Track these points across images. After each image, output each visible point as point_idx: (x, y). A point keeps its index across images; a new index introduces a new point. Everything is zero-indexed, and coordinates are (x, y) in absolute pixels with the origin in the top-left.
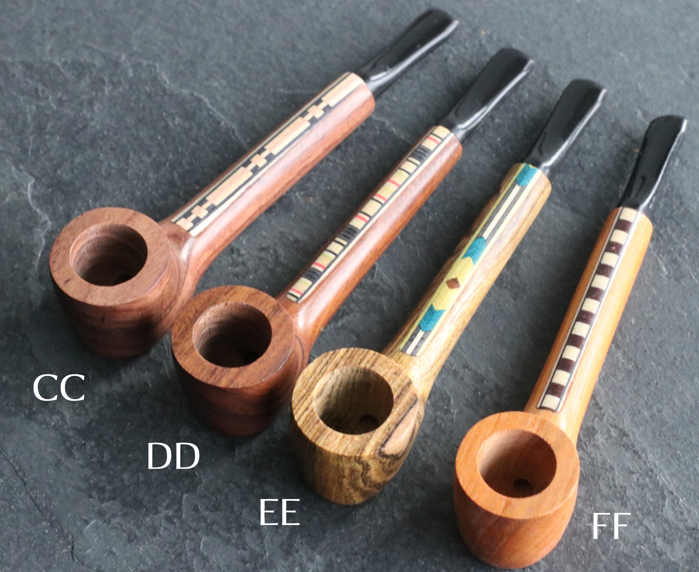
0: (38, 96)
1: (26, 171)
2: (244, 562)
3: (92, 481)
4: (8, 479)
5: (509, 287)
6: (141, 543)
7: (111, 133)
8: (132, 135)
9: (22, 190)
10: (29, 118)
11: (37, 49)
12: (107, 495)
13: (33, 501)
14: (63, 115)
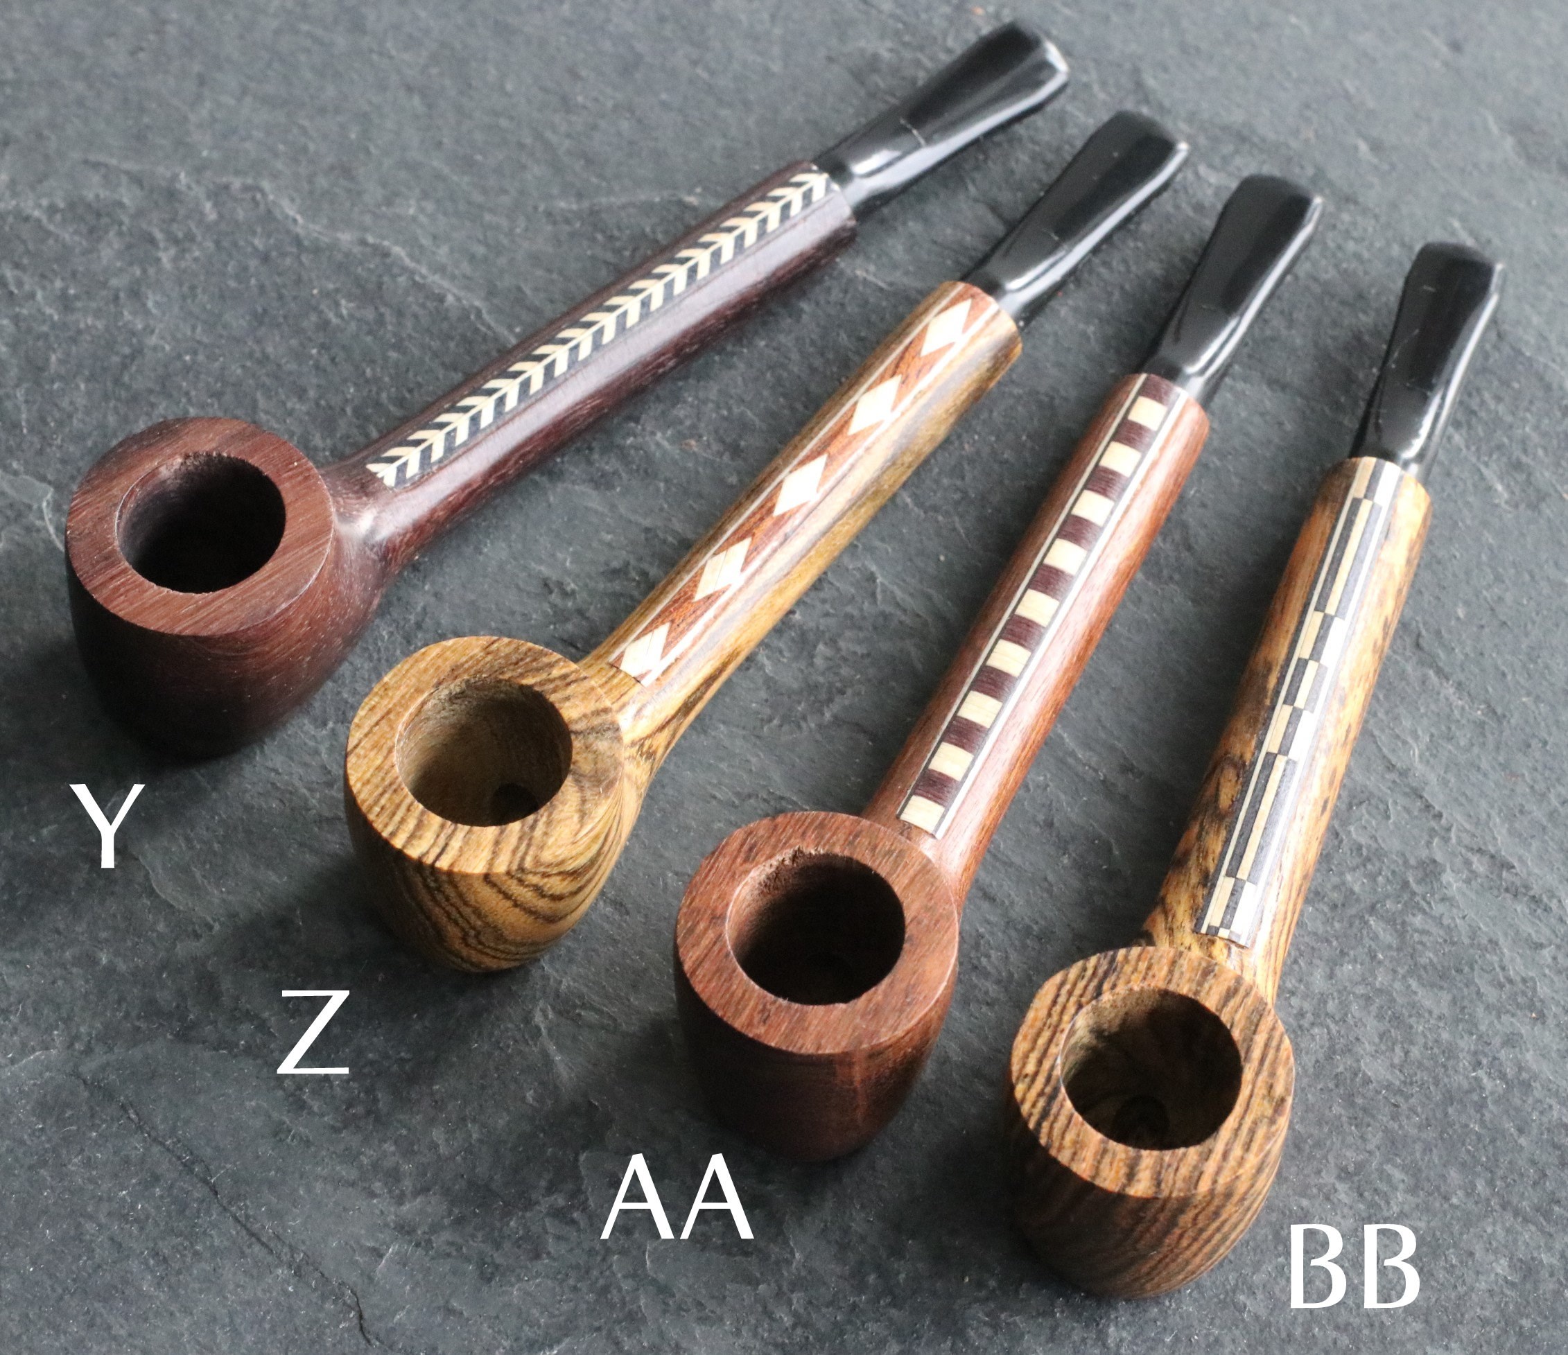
0: (11, 293)
1: (26, 473)
2: (752, 1281)
3: (365, 1161)
4: (171, 1186)
5: (1177, 577)
6: (513, 1280)
7: (201, 358)
8: (251, 355)
9: (32, 517)
12: (407, 1184)
13: (244, 1226)
14: (79, 332)
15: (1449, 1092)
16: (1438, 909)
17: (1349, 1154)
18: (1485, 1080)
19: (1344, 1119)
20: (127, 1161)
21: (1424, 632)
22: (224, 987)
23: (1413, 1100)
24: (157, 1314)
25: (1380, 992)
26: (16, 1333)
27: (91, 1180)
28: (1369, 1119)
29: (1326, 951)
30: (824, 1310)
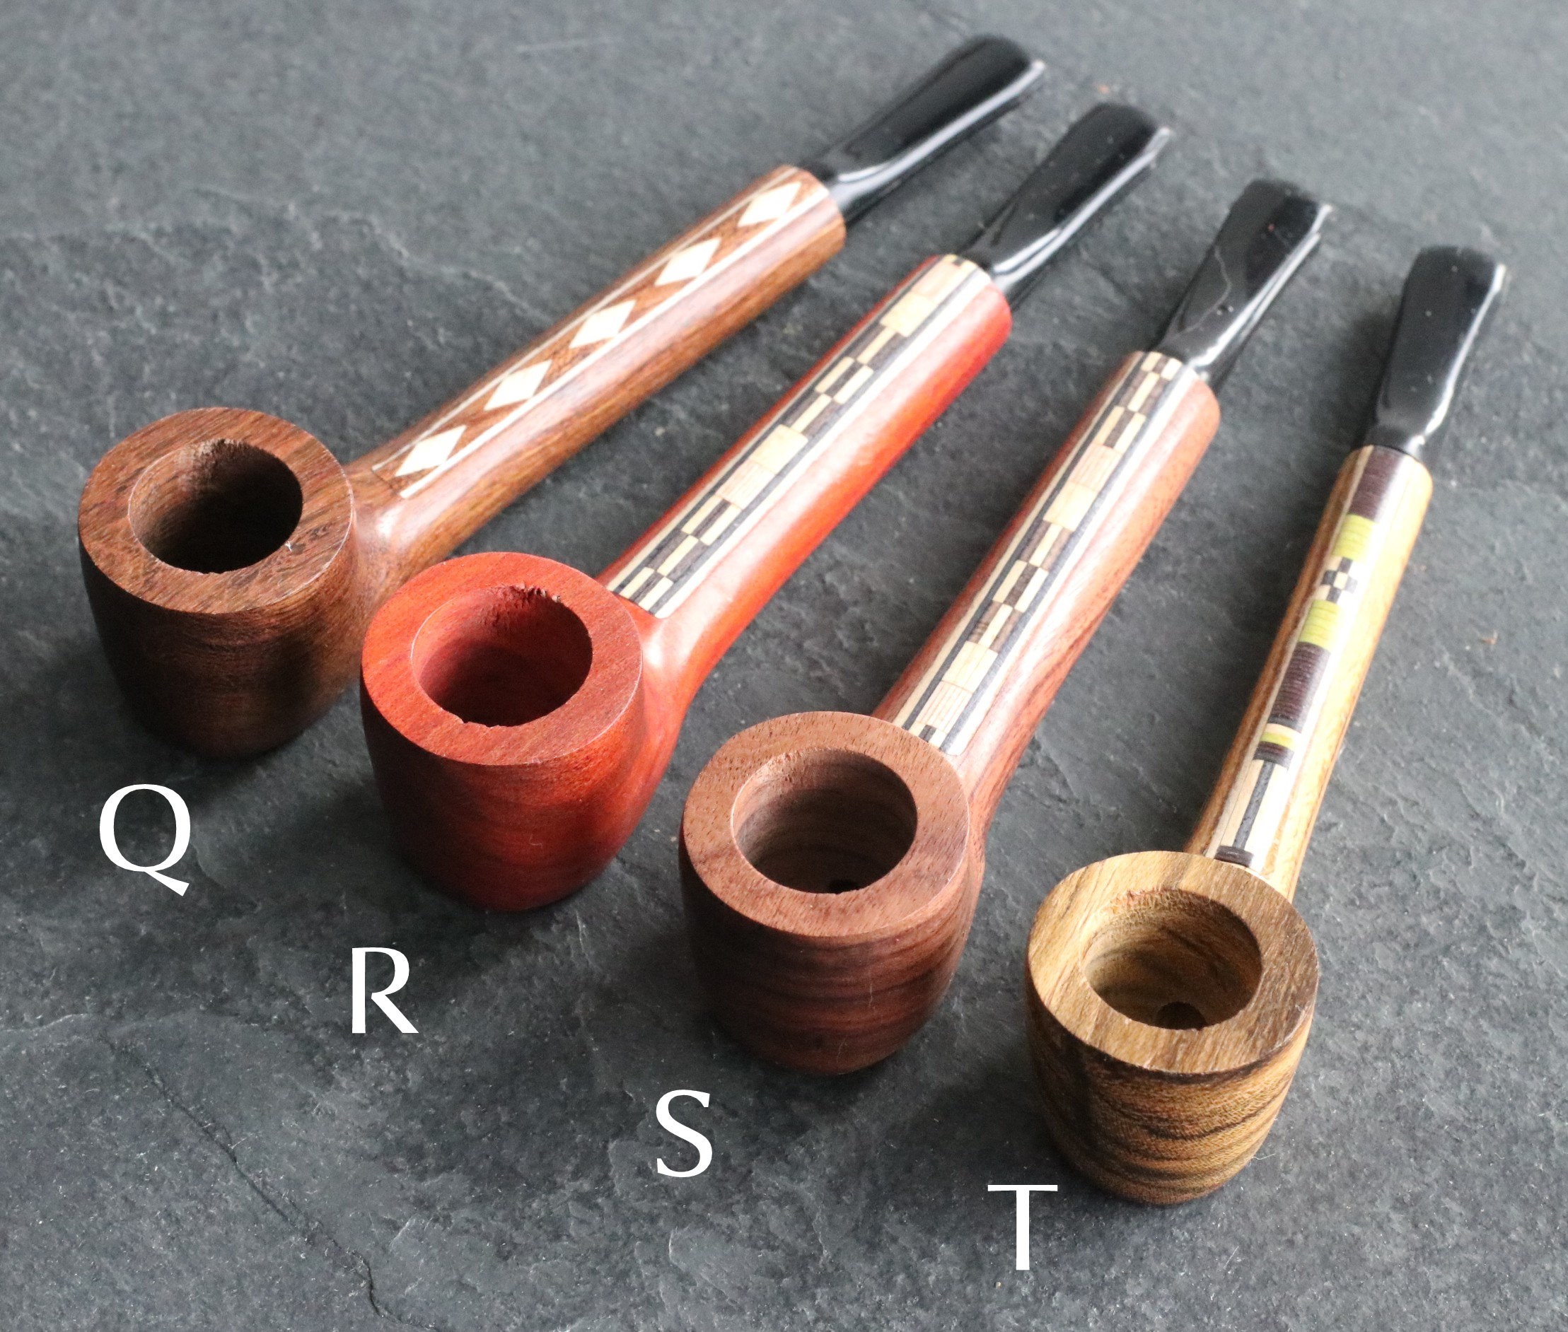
0: (111, 309)
2: (776, 1274)
3: (390, 1136)
4: (191, 1151)
6: (530, 1259)
7: (294, 375)
8: (344, 375)
10: (98, 359)
11: (88, 208)
12: (430, 1162)
13: (259, 1192)
14: (176, 346)
15: (1515, 1130)
16: (1515, 953)
17: (1405, 1185)
18: (1553, 1122)
19: (1403, 1151)
20: (147, 1124)
21: (1518, 689)
22: (261, 964)
23: (1476, 1137)
24: (164, 1272)
25: (1449, 1030)
26: (19, 1283)
27: (110, 1141)
28: (1429, 1153)
29: (1395, 988)
30: (848, 1306)
